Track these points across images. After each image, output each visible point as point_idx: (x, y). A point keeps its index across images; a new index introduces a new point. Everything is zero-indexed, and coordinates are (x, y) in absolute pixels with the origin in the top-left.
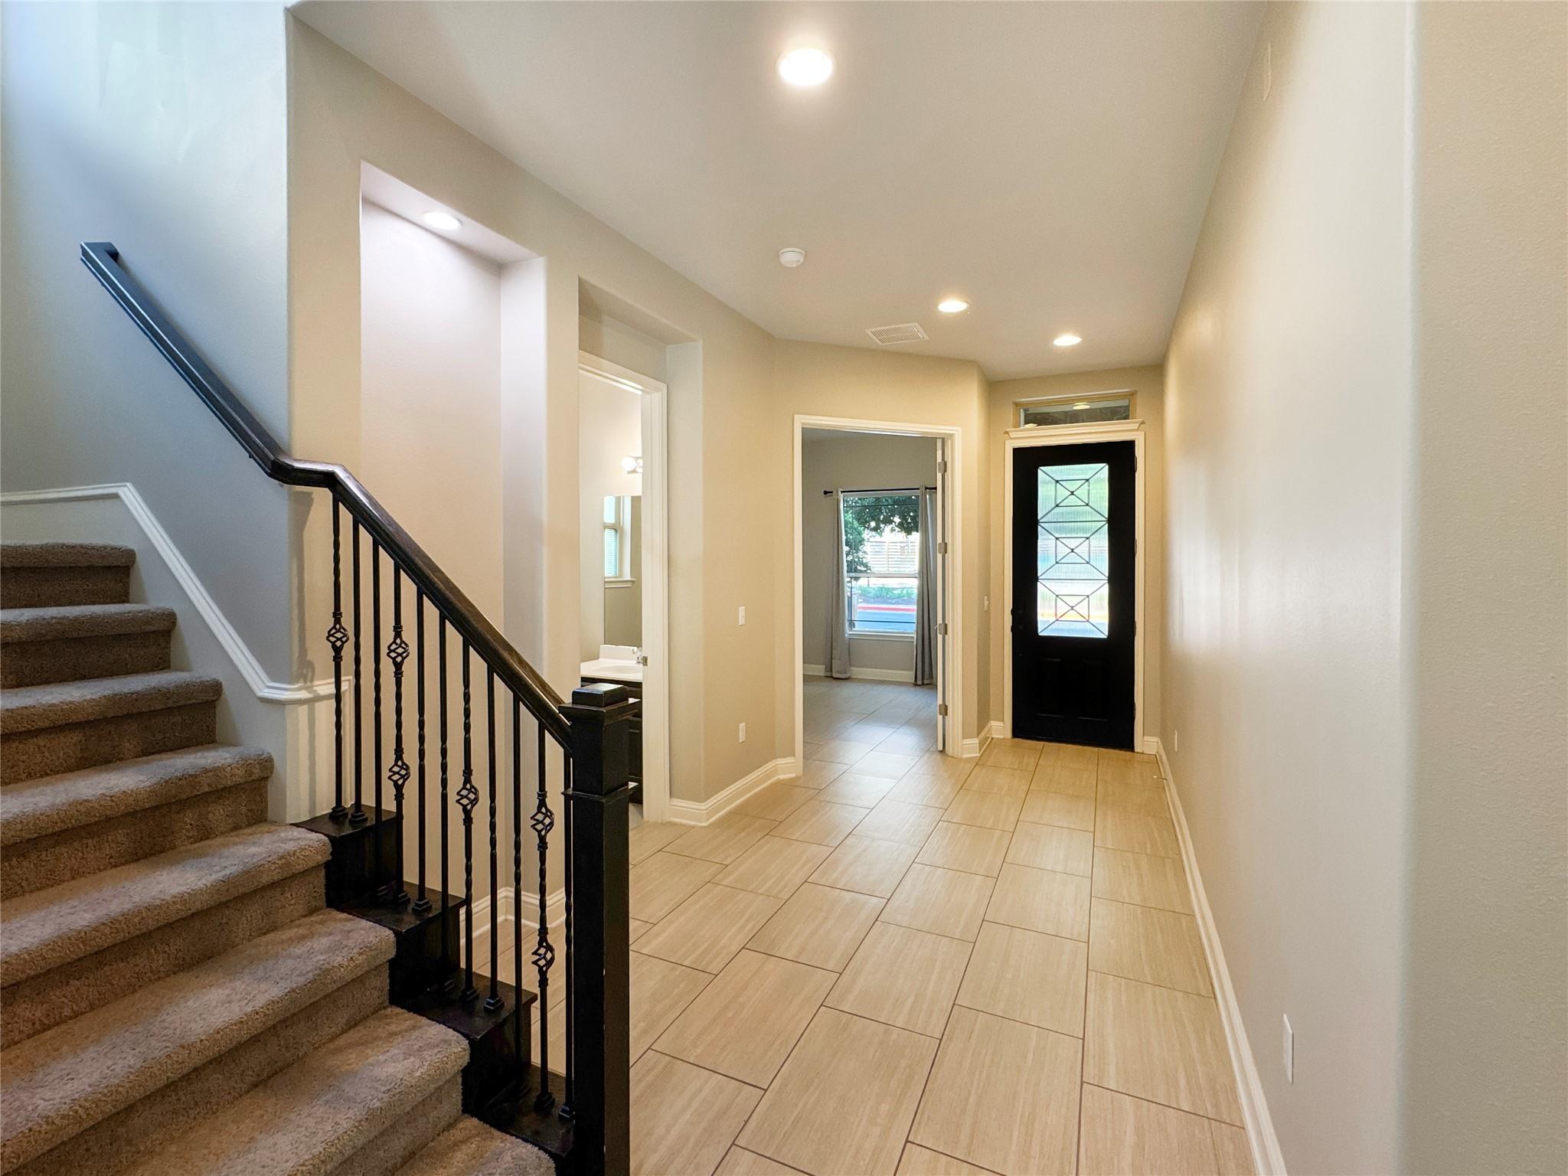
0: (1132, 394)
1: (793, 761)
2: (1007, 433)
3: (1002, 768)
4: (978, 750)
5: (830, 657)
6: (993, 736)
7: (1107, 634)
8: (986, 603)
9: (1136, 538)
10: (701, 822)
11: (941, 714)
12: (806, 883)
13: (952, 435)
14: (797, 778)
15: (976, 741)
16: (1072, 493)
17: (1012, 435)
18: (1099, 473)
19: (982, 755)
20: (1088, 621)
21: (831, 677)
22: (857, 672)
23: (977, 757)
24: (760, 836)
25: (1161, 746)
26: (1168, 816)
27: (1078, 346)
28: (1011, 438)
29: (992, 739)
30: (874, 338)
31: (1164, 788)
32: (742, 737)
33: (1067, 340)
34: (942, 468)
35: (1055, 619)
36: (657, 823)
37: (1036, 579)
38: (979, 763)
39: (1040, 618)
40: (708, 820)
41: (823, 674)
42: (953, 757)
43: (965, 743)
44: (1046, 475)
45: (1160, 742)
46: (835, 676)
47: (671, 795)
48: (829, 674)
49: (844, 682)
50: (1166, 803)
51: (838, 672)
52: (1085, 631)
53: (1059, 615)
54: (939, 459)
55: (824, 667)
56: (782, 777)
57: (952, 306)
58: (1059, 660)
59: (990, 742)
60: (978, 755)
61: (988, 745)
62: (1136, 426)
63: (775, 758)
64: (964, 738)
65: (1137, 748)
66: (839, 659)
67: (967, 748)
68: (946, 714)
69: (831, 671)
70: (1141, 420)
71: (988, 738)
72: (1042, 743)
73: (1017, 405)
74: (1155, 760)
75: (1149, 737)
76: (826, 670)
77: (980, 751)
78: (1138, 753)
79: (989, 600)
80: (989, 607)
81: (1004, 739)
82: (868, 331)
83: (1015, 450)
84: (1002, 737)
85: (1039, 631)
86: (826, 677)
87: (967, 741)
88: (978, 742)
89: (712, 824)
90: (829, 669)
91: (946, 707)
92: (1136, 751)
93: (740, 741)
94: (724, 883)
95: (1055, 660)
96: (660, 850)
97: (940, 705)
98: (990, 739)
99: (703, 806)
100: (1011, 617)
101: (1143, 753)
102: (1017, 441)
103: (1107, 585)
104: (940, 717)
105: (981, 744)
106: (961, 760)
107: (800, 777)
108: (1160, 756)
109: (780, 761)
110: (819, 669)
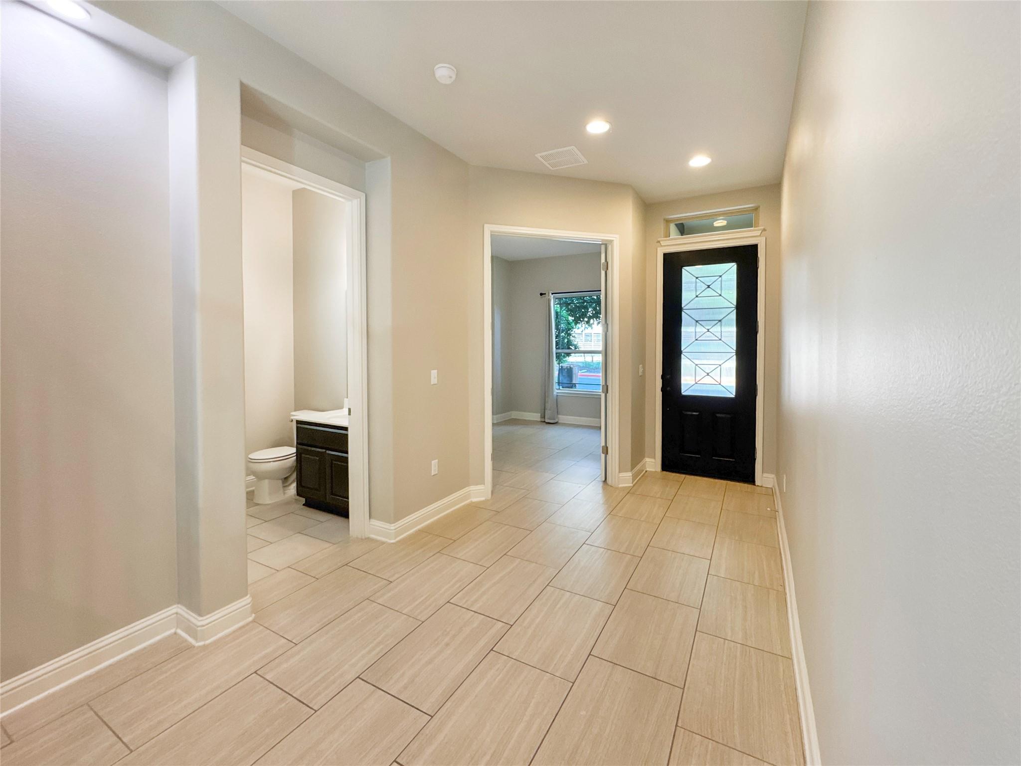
0: (756, 209)
1: (483, 488)
2: (659, 242)
3: (647, 496)
4: (631, 481)
5: (543, 408)
6: (648, 469)
7: (734, 394)
8: (641, 370)
9: (758, 320)
10: (390, 540)
11: (603, 453)
12: (448, 604)
13: (611, 241)
14: (486, 501)
15: (630, 474)
16: (709, 287)
17: (663, 243)
18: (729, 271)
19: (634, 485)
20: (720, 384)
21: (545, 422)
22: (562, 418)
23: (630, 486)
24: (431, 554)
25: (776, 481)
26: (777, 546)
27: (709, 166)
28: (662, 246)
29: (646, 471)
30: (544, 162)
31: (776, 519)
32: (434, 470)
33: (699, 161)
34: (605, 267)
35: (694, 383)
36: (357, 538)
37: (681, 352)
38: (630, 491)
39: (683, 382)
40: (396, 538)
41: (539, 420)
42: (611, 486)
43: (620, 476)
44: (689, 274)
45: (775, 478)
46: (546, 421)
47: (370, 517)
48: (543, 420)
49: (552, 425)
50: (776, 532)
51: (549, 419)
52: (719, 391)
53: (698, 379)
54: (603, 260)
55: (540, 414)
56: (475, 500)
57: (597, 127)
58: (697, 414)
59: (644, 474)
60: (632, 485)
61: (641, 477)
62: (758, 233)
63: (468, 485)
64: (619, 472)
65: (758, 482)
66: (550, 410)
67: (624, 479)
68: (607, 453)
69: (545, 418)
70: (762, 228)
71: (643, 471)
72: (684, 476)
73: (668, 221)
74: (770, 493)
75: (767, 474)
76: (541, 418)
77: (632, 483)
78: (758, 486)
79: (644, 367)
80: (644, 372)
81: (656, 472)
82: (538, 155)
83: (665, 255)
84: (654, 470)
85: (682, 392)
86: (542, 422)
87: (622, 474)
88: (631, 475)
89: (399, 541)
90: (543, 415)
91: (607, 448)
92: (756, 485)
93: (432, 475)
94: (379, 601)
95: (694, 413)
96: (346, 565)
97: (603, 446)
98: (645, 471)
99: (393, 527)
100: (661, 380)
101: (762, 486)
102: (666, 247)
103: (735, 356)
104: (603, 456)
105: (634, 477)
106: (617, 488)
107: (488, 500)
108: (775, 489)
109: (472, 488)
110: (536, 417)
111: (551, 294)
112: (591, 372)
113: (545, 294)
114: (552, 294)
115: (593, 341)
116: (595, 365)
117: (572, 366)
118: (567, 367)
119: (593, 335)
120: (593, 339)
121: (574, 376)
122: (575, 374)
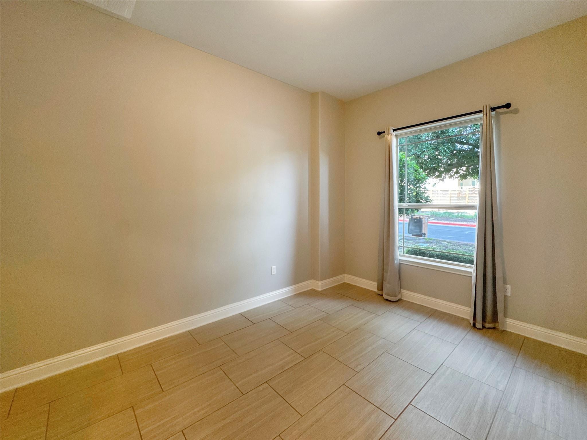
5: (381, 276)
21: (382, 296)
41: (375, 291)
48: (380, 293)
51: (389, 295)
55: (376, 284)
66: (389, 282)
69: (382, 291)
76: (378, 289)
86: (378, 295)
90: (380, 286)
110: (372, 286)
111: (392, 130)
112: (438, 220)
113: (384, 132)
114: (394, 130)
115: (439, 196)
116: (441, 215)
117: (421, 217)
118: (417, 217)
119: (439, 191)
120: (439, 194)
121: (424, 225)
122: (425, 224)
